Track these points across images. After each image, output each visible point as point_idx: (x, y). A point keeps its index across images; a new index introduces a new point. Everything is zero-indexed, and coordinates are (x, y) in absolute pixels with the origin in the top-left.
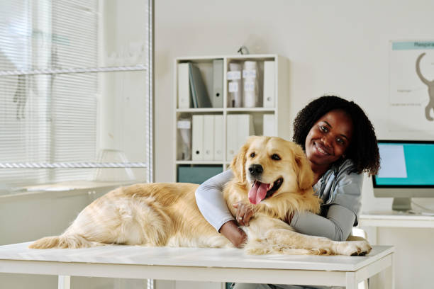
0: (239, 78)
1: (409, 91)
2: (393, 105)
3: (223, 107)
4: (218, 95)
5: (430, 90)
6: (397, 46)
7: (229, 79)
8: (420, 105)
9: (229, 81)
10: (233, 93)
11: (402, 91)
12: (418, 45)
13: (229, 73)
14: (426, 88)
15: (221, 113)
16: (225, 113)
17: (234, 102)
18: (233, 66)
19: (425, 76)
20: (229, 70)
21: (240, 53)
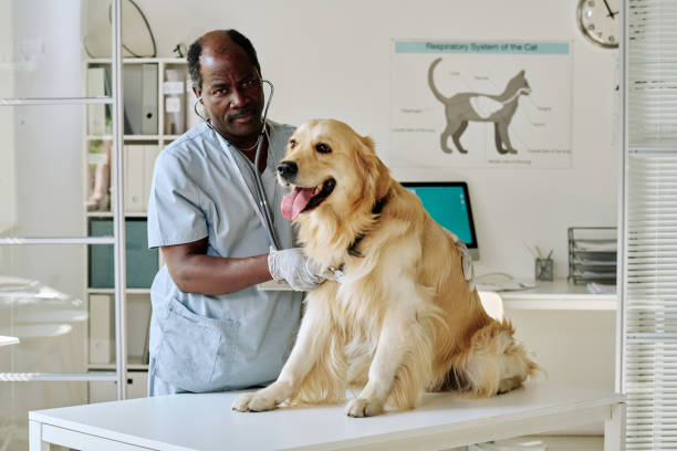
0: (182, 91)
1: (417, 111)
2: (396, 130)
3: (157, 134)
4: (149, 116)
5: (447, 112)
6: (401, 47)
7: (167, 92)
8: (433, 131)
9: (166, 96)
10: (172, 114)
11: (408, 111)
12: (431, 46)
13: (167, 83)
14: (442, 107)
15: (155, 142)
16: (161, 143)
17: (173, 126)
18: (170, 73)
19: (440, 90)
20: (165, 80)
21: (177, 53)
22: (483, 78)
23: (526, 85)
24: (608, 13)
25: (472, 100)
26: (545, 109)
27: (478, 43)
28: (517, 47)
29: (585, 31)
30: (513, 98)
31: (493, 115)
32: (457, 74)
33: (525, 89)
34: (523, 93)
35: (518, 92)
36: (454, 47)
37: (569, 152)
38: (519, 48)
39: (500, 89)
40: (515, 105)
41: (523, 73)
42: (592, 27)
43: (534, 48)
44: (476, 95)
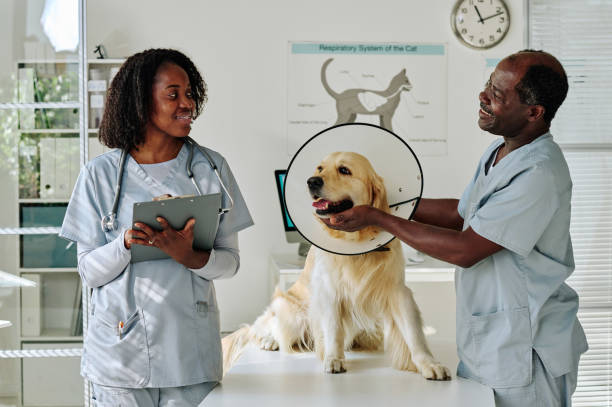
0: (104, 89)
1: (312, 106)
2: (293, 122)
4: (75, 111)
5: (337, 106)
6: (297, 48)
7: (91, 90)
8: (326, 123)
9: (90, 94)
10: (96, 109)
11: (303, 105)
12: (324, 48)
13: (91, 82)
14: (333, 102)
15: (76, 135)
17: (97, 121)
18: (94, 73)
20: (90, 78)
21: (98, 55)
22: (369, 76)
23: (407, 82)
24: (478, 19)
25: (360, 95)
26: (424, 103)
27: (366, 45)
28: (399, 49)
29: (458, 34)
30: (395, 94)
31: (378, 108)
32: (346, 72)
33: (406, 86)
34: (404, 89)
35: (400, 89)
36: (344, 48)
37: (445, 141)
38: (401, 49)
39: (385, 86)
40: (397, 99)
41: (404, 71)
42: (465, 31)
43: (414, 49)
44: (364, 91)
